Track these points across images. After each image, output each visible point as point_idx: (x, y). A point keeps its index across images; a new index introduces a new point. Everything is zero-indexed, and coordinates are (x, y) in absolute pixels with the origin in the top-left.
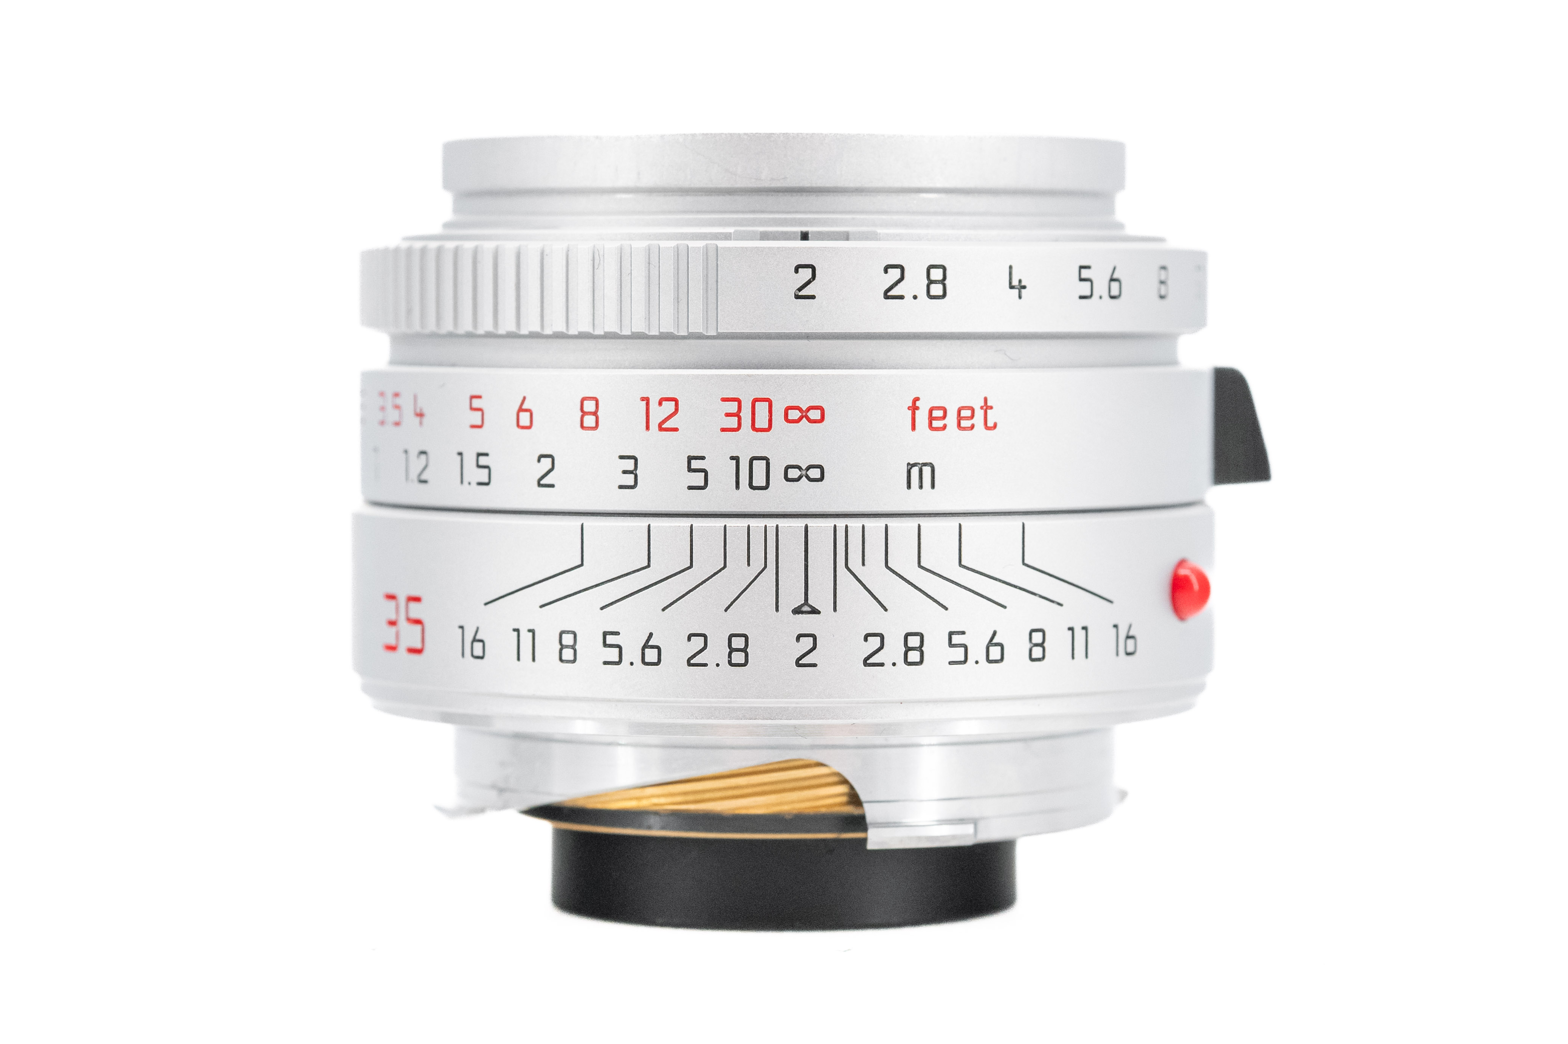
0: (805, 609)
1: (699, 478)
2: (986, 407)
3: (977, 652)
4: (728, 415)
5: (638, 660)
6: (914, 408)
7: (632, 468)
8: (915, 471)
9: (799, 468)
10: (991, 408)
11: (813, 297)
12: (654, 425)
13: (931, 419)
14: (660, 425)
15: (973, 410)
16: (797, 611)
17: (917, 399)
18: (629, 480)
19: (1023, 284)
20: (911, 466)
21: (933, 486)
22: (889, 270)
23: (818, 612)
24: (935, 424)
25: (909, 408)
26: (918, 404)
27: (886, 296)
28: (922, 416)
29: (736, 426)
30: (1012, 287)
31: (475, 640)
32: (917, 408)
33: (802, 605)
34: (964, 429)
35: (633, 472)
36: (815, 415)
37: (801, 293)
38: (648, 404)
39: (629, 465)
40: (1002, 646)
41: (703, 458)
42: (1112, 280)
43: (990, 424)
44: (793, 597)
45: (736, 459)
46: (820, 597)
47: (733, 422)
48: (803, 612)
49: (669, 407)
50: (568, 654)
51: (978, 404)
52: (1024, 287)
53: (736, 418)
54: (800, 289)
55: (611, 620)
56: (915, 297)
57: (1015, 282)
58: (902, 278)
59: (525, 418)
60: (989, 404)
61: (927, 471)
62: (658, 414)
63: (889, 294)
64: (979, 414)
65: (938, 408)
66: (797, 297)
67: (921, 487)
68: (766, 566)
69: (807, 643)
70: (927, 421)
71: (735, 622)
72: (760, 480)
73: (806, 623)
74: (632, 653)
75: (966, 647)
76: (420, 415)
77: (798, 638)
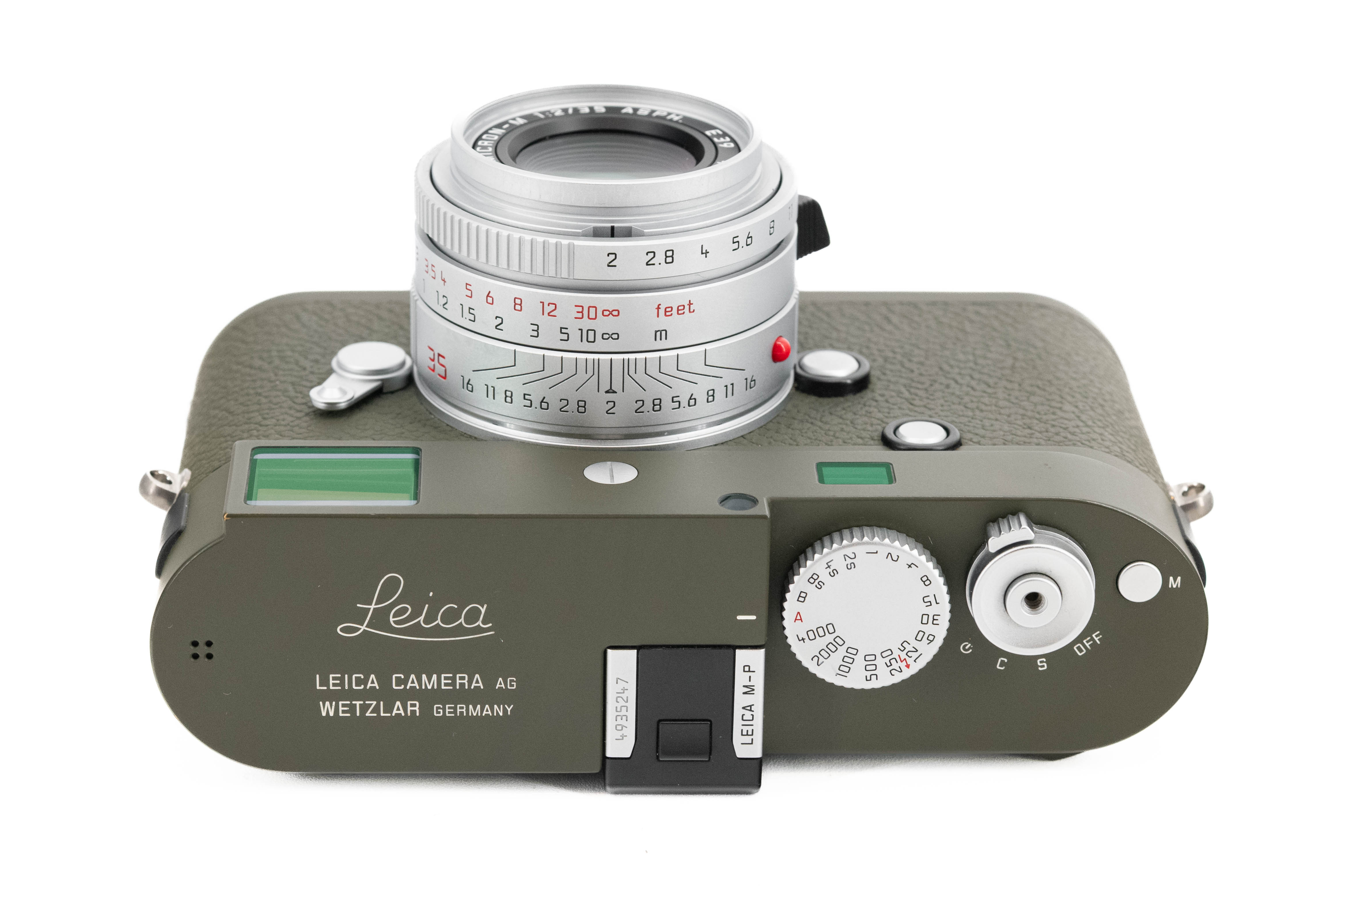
0: (610, 391)
1: (565, 337)
2: (690, 304)
3: (684, 403)
4: (578, 312)
5: (539, 406)
6: (658, 308)
7: (536, 329)
8: (658, 334)
9: (608, 334)
10: (692, 304)
11: (615, 266)
12: (546, 313)
13: (666, 312)
14: (549, 314)
15: (684, 306)
16: (607, 392)
17: (660, 305)
18: (535, 334)
19: (708, 251)
20: (656, 332)
21: (666, 339)
22: (649, 254)
23: (616, 393)
24: (668, 314)
25: (656, 309)
26: (660, 306)
27: (647, 264)
28: (662, 311)
29: (581, 317)
30: (702, 253)
31: (468, 383)
32: (660, 308)
33: (609, 390)
34: (680, 314)
35: (537, 331)
36: (615, 313)
37: (610, 264)
38: (543, 305)
39: (535, 328)
40: (695, 399)
41: (567, 329)
42: (748, 238)
43: (692, 310)
44: (605, 386)
45: (581, 330)
46: (617, 386)
47: (580, 315)
48: (609, 393)
49: (553, 307)
50: (509, 399)
51: (686, 303)
52: (708, 252)
53: (581, 314)
54: (610, 263)
55: (527, 389)
56: (660, 264)
57: (704, 251)
58: (654, 256)
59: (490, 300)
60: (691, 303)
61: (664, 333)
62: (548, 309)
63: (648, 263)
64: (687, 307)
65: (669, 307)
66: (609, 266)
67: (661, 339)
68: (594, 374)
69: (611, 404)
70: (664, 313)
71: (580, 395)
72: (591, 338)
73: (611, 397)
74: (536, 403)
75: (679, 402)
76: (444, 280)
77: (607, 403)
